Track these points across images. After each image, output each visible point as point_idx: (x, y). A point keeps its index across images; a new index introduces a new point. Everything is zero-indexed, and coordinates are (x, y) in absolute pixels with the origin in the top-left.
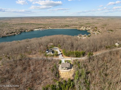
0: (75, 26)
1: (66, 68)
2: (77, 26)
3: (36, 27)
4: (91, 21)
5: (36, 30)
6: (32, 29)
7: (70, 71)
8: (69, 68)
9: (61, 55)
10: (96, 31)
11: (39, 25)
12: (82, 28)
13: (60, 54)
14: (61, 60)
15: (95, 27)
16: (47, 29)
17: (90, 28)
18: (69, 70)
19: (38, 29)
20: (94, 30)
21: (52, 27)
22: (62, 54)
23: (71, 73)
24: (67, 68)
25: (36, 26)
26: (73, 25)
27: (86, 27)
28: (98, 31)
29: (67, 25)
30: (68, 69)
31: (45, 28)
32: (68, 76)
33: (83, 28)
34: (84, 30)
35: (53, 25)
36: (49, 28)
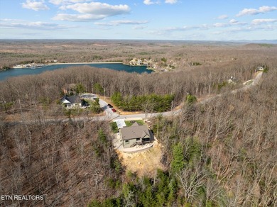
0: (118, 58)
1: (138, 139)
2: (122, 58)
3: (19, 61)
4: (149, 49)
5: (19, 67)
6: (7, 66)
7: (150, 150)
8: (148, 139)
9: (109, 109)
10: (166, 65)
11: (25, 56)
12: (134, 61)
13: (105, 108)
14: (114, 121)
15: (162, 60)
16: (49, 64)
17: (150, 61)
18: (148, 146)
19: (25, 66)
20: (161, 65)
21: (62, 61)
22: (110, 106)
23: (155, 154)
24: (141, 141)
25: (19, 59)
26: (112, 56)
27: (143, 59)
28: (171, 67)
29: (98, 55)
30: (144, 144)
31: (44, 63)
32: (149, 163)
33: (136, 62)
34: (138, 64)
35: (64, 56)
36: (52, 62)
